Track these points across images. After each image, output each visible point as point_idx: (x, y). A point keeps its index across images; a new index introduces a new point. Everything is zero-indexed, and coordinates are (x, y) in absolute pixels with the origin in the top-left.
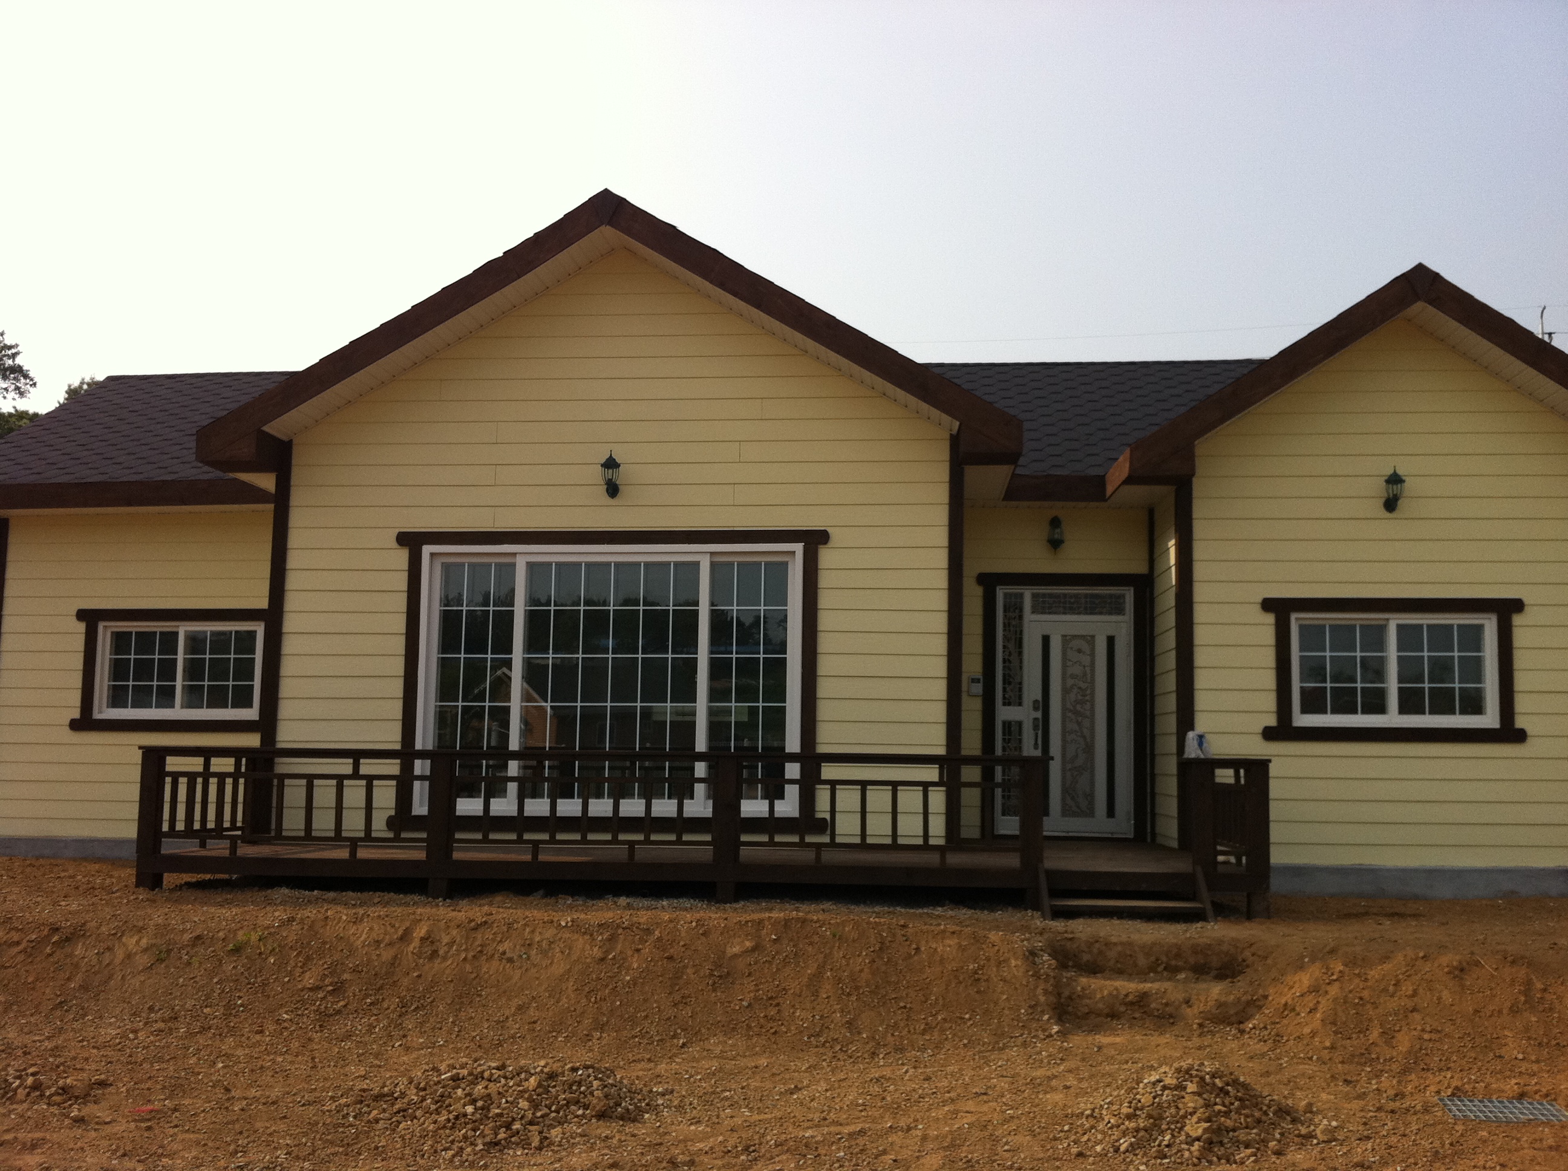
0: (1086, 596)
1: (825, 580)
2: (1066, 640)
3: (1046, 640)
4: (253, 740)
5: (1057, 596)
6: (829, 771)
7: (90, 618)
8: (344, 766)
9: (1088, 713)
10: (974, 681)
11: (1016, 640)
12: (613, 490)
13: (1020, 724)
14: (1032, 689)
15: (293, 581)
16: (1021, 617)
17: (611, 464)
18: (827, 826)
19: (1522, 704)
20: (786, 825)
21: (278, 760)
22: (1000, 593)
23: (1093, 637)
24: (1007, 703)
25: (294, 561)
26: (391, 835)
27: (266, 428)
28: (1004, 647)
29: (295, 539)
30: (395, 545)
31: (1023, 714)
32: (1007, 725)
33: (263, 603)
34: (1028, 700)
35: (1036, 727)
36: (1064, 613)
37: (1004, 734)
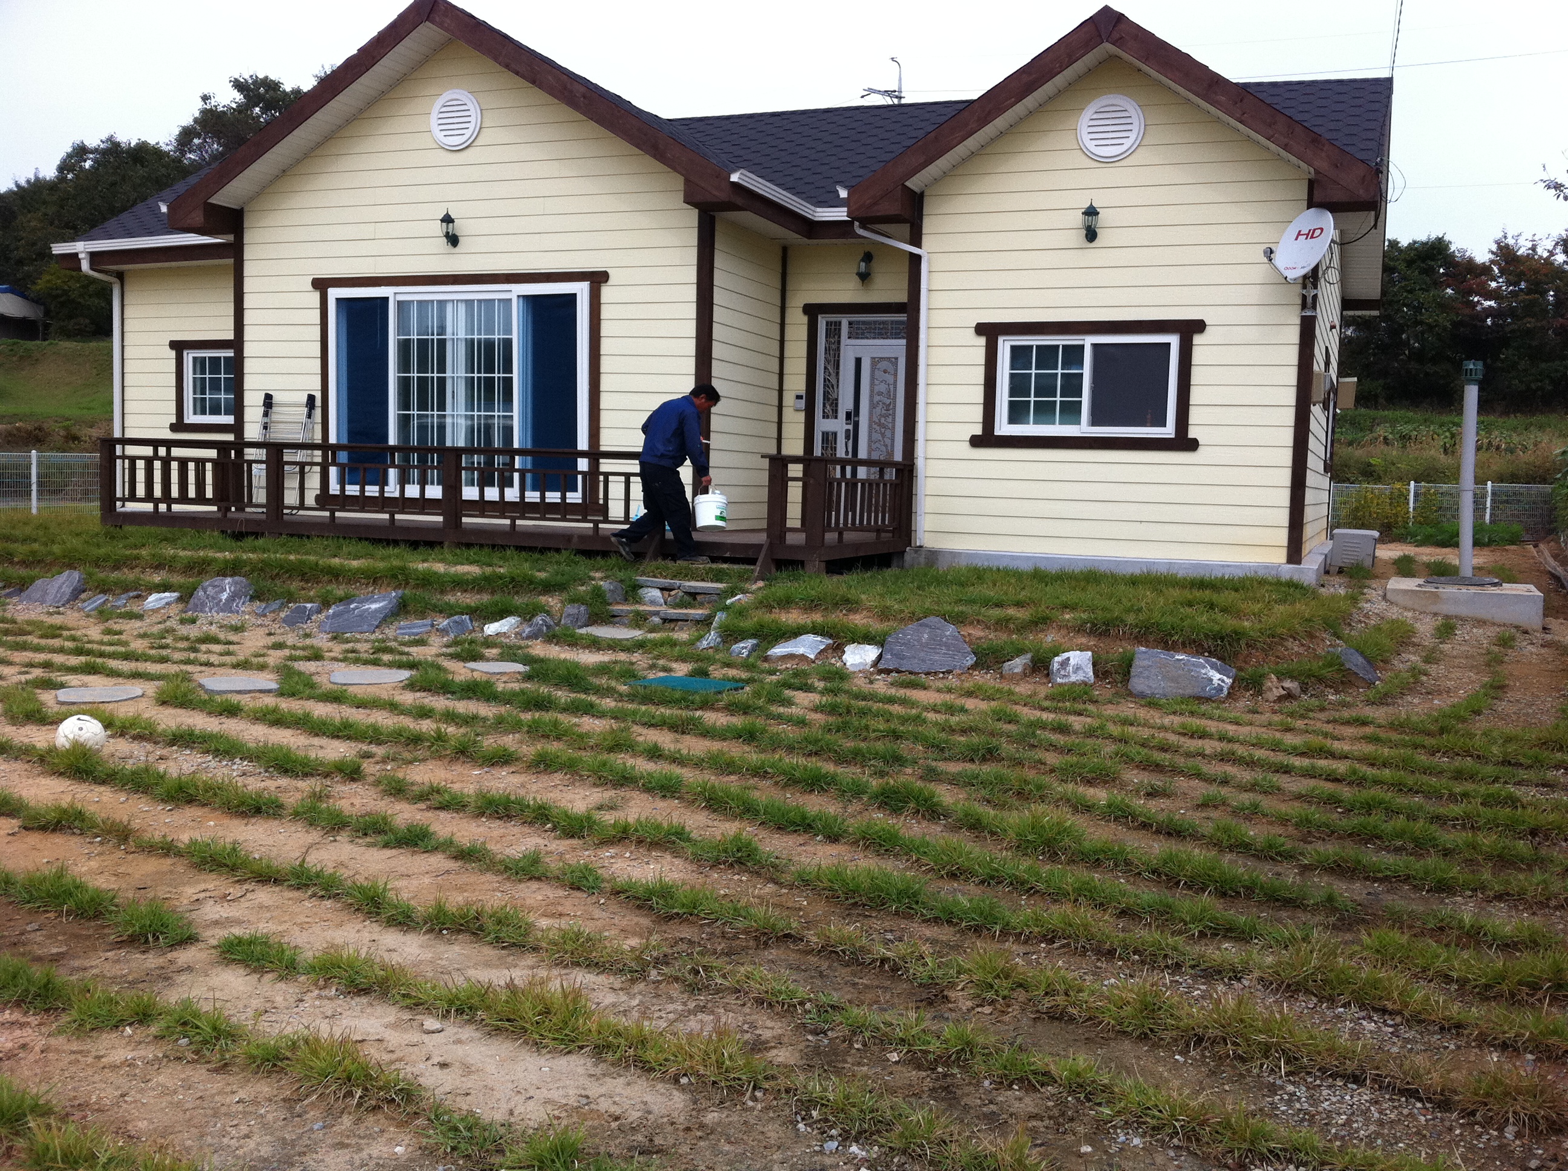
0: (892, 322)
2: (875, 361)
3: (858, 361)
4: (230, 437)
5: (869, 323)
7: (178, 347)
9: (890, 425)
10: (799, 397)
11: (835, 362)
12: (453, 240)
13: (835, 434)
14: (846, 403)
15: (249, 317)
16: (839, 342)
17: (447, 219)
18: (603, 505)
19: (1195, 416)
20: (571, 512)
21: (246, 450)
22: (822, 322)
23: (896, 359)
24: (825, 416)
27: (210, 201)
28: (825, 368)
29: (248, 285)
30: (310, 288)
31: (839, 426)
32: (826, 435)
33: (230, 336)
34: (842, 415)
35: (847, 437)
36: (874, 338)
37: (823, 442)
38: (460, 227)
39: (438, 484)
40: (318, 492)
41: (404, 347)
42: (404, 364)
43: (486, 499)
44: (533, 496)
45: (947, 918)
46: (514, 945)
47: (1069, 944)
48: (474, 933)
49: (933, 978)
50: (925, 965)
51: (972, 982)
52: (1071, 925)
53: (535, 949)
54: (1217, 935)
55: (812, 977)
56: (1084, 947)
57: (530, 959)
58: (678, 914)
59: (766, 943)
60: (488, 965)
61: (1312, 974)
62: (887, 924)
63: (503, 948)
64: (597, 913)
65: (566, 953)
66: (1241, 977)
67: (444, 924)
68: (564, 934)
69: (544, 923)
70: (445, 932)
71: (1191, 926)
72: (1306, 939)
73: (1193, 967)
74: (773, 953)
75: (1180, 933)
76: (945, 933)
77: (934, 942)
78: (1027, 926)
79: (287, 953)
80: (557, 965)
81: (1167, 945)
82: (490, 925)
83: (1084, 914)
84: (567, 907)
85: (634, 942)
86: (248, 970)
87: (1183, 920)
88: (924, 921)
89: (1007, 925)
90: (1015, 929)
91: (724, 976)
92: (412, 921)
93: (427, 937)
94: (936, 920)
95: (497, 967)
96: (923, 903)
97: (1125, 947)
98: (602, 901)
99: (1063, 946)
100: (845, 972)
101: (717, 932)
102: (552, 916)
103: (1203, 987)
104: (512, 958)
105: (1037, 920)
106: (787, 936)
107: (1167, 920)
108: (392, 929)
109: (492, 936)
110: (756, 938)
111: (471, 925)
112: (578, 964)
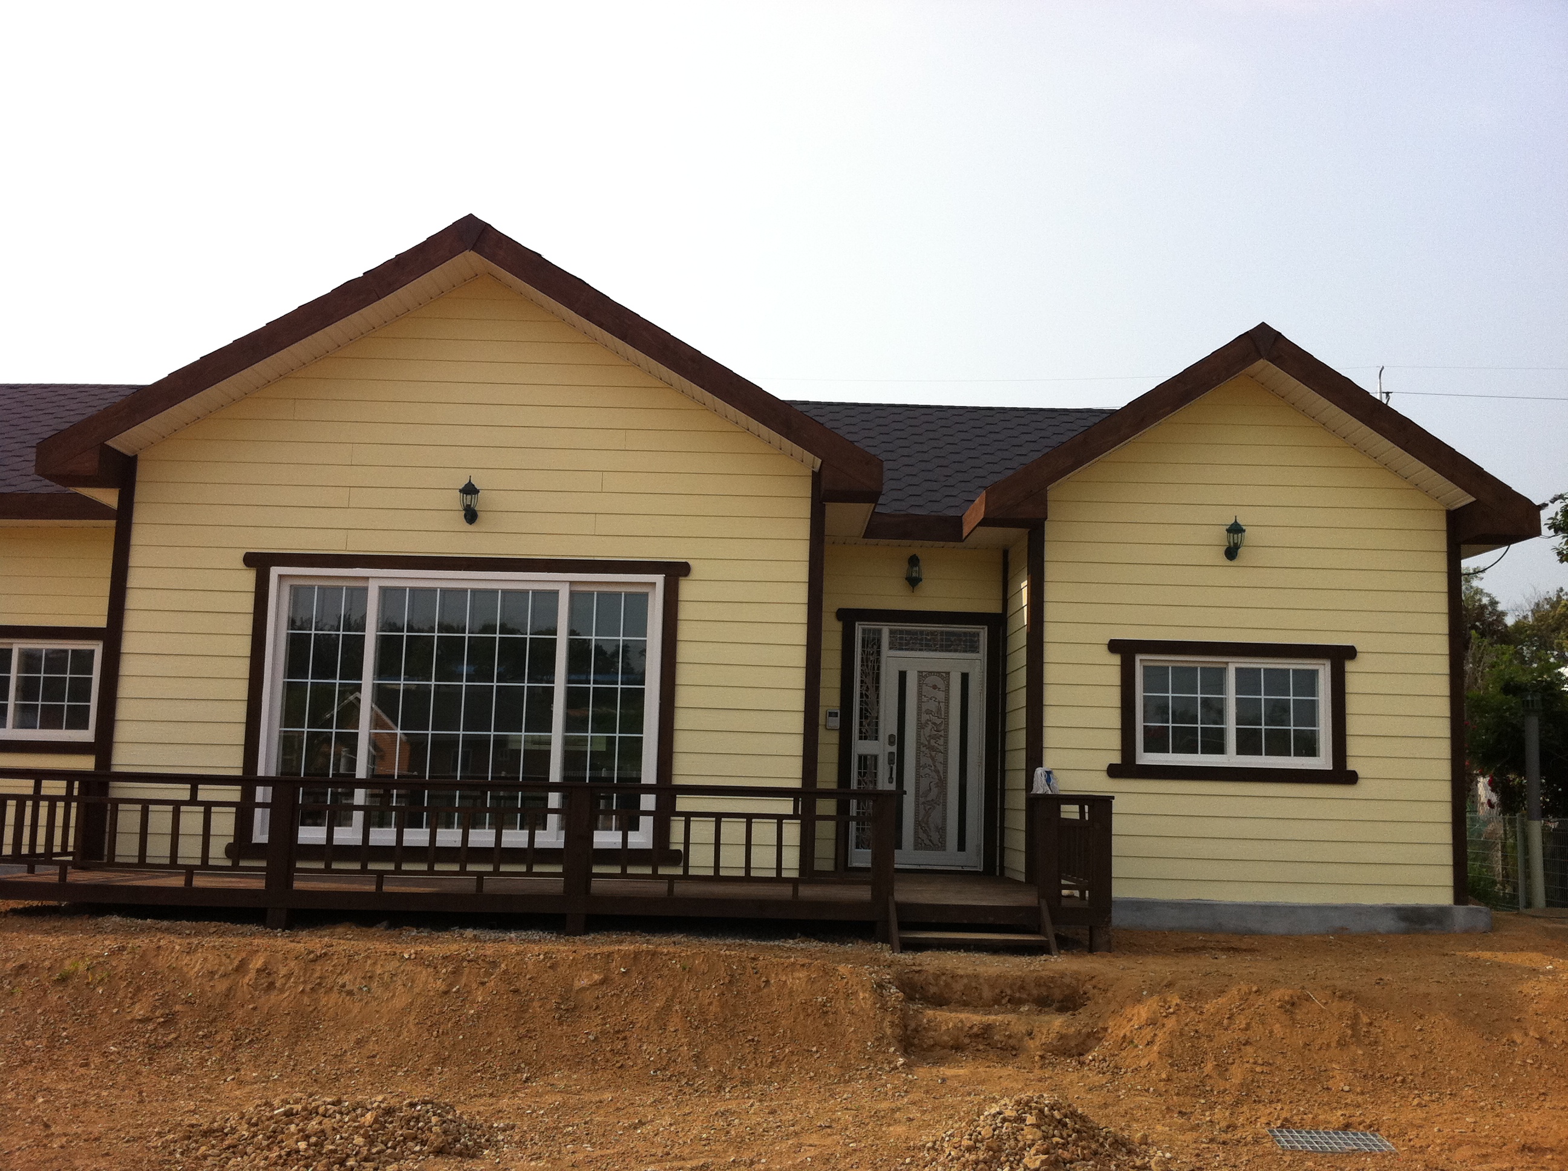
0: (942, 633)
1: (685, 611)
2: (922, 676)
3: (903, 676)
4: (86, 763)
5: (915, 633)
6: (684, 803)
8: (182, 792)
9: (941, 748)
10: (831, 714)
11: (874, 675)
12: (471, 516)
13: (875, 758)
14: (888, 724)
15: (133, 600)
16: (879, 653)
17: (470, 490)
18: (681, 858)
19: (1352, 744)
20: (639, 856)
22: (859, 628)
23: (948, 673)
24: (863, 737)
25: (134, 579)
26: (229, 863)
27: (109, 443)
28: (862, 682)
29: (136, 557)
30: (242, 565)
31: (879, 748)
32: (863, 759)
34: (883, 735)
35: (891, 762)
36: (920, 650)
37: (860, 768)
38: (486, 500)
40: (233, 841)
42: (386, 669)
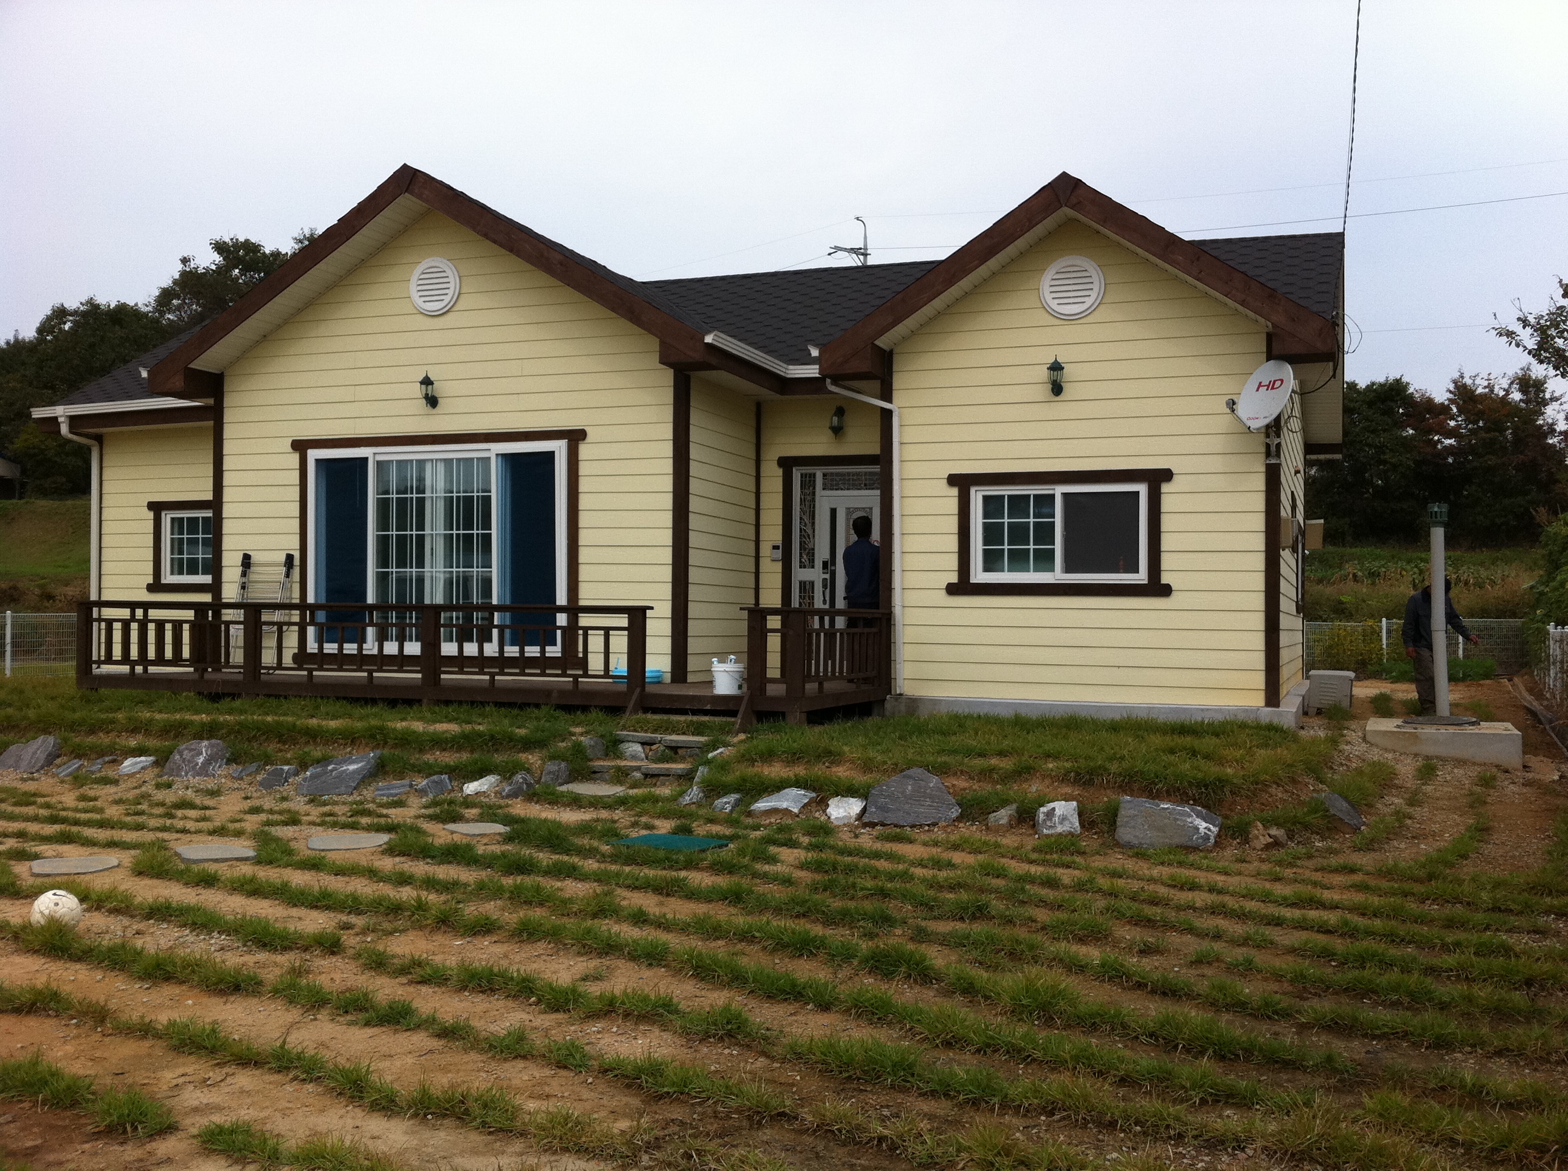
0: (866, 473)
1: (584, 469)
2: (849, 511)
3: (833, 512)
4: (207, 598)
5: (843, 474)
6: (585, 620)
7: (157, 508)
10: (775, 548)
11: (810, 512)
12: (432, 401)
13: (812, 583)
14: (822, 553)
15: (228, 479)
16: (814, 494)
17: (427, 382)
19: (1167, 562)
21: (224, 611)
22: (797, 474)
24: (802, 566)
25: (227, 464)
27: (192, 366)
28: (801, 519)
29: (228, 448)
30: (290, 450)
31: (815, 575)
32: (803, 585)
33: (209, 496)
34: (819, 564)
35: (825, 586)
36: (848, 489)
37: (800, 592)
38: (440, 389)
39: (417, 640)
40: (296, 651)
41: (383, 506)
42: (383, 522)
43: (465, 654)
44: (512, 651)
45: (944, 1090)
46: (501, 1130)
47: (1069, 1116)
48: (459, 1118)
49: (932, 1157)
50: (924, 1143)
51: (972, 1160)
52: (1070, 1096)
53: (523, 1134)
54: (1218, 1101)
55: (808, 1159)
56: (1084, 1119)
57: (518, 1145)
58: (668, 1093)
59: (759, 1123)
60: (475, 1152)
61: (1316, 1141)
62: (883, 1099)
63: (490, 1133)
64: (585, 1094)
65: (555, 1138)
66: (1245, 1147)
67: (428, 1108)
68: (552, 1117)
69: (532, 1105)
70: (430, 1117)
71: (1193, 1093)
72: (1307, 1104)
73: (1195, 1137)
74: (767, 1134)
75: (1182, 1101)
76: (942, 1107)
77: (931, 1117)
78: (1026, 1098)
79: (270, 1142)
80: (545, 1151)
81: (1169, 1115)
82: (476, 1109)
83: (1084, 1084)
84: (554, 1087)
85: (624, 1124)
86: (230, 1162)
87: (1183, 1087)
88: (921, 1095)
89: (1006, 1096)
90: (1013, 1101)
91: (718, 1161)
92: (396, 1105)
93: (411, 1122)
94: (933, 1094)
95: (483, 1154)
96: (919, 1075)
97: (1127, 1118)
98: (590, 1080)
99: (1063, 1119)
100: (841, 1152)
101: (709, 1110)
102: (539, 1097)
103: (1206, 1159)
104: (498, 1144)
105: (1036, 1092)
106: (782, 1114)
107: (1167, 1087)
108: (375, 1114)
109: (479, 1120)
110: (750, 1118)
111: (457, 1110)
112: (566, 1150)
